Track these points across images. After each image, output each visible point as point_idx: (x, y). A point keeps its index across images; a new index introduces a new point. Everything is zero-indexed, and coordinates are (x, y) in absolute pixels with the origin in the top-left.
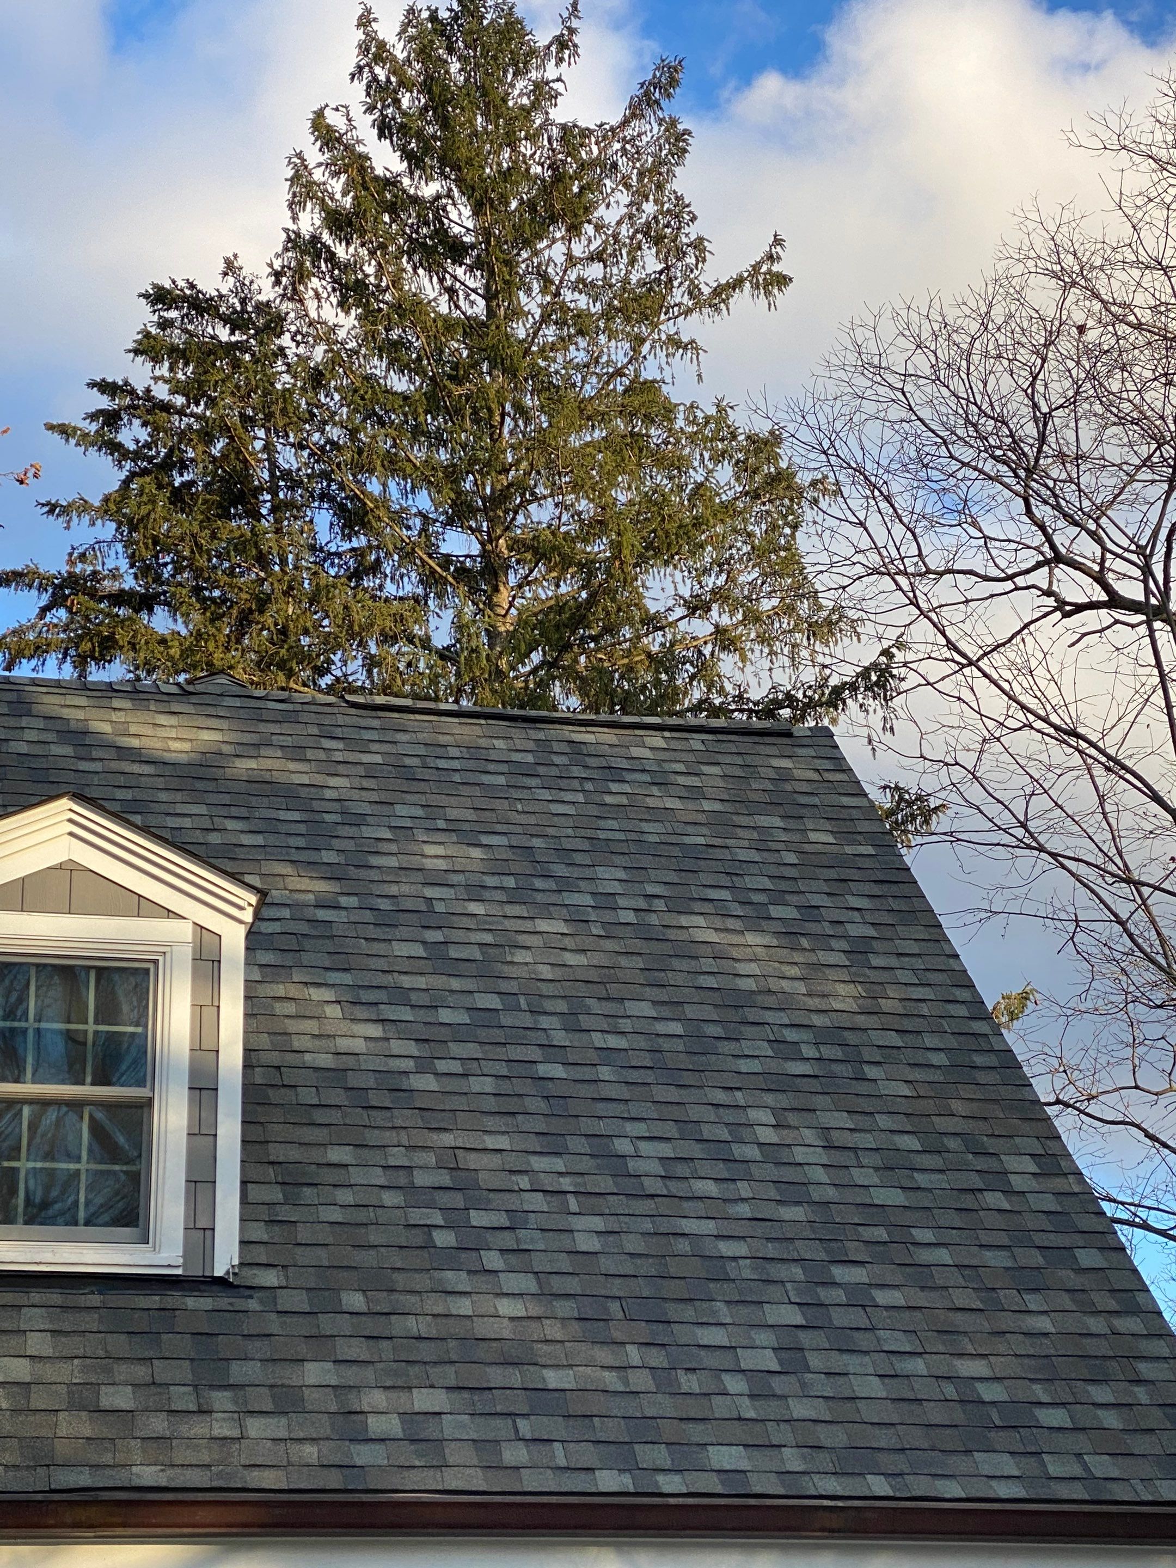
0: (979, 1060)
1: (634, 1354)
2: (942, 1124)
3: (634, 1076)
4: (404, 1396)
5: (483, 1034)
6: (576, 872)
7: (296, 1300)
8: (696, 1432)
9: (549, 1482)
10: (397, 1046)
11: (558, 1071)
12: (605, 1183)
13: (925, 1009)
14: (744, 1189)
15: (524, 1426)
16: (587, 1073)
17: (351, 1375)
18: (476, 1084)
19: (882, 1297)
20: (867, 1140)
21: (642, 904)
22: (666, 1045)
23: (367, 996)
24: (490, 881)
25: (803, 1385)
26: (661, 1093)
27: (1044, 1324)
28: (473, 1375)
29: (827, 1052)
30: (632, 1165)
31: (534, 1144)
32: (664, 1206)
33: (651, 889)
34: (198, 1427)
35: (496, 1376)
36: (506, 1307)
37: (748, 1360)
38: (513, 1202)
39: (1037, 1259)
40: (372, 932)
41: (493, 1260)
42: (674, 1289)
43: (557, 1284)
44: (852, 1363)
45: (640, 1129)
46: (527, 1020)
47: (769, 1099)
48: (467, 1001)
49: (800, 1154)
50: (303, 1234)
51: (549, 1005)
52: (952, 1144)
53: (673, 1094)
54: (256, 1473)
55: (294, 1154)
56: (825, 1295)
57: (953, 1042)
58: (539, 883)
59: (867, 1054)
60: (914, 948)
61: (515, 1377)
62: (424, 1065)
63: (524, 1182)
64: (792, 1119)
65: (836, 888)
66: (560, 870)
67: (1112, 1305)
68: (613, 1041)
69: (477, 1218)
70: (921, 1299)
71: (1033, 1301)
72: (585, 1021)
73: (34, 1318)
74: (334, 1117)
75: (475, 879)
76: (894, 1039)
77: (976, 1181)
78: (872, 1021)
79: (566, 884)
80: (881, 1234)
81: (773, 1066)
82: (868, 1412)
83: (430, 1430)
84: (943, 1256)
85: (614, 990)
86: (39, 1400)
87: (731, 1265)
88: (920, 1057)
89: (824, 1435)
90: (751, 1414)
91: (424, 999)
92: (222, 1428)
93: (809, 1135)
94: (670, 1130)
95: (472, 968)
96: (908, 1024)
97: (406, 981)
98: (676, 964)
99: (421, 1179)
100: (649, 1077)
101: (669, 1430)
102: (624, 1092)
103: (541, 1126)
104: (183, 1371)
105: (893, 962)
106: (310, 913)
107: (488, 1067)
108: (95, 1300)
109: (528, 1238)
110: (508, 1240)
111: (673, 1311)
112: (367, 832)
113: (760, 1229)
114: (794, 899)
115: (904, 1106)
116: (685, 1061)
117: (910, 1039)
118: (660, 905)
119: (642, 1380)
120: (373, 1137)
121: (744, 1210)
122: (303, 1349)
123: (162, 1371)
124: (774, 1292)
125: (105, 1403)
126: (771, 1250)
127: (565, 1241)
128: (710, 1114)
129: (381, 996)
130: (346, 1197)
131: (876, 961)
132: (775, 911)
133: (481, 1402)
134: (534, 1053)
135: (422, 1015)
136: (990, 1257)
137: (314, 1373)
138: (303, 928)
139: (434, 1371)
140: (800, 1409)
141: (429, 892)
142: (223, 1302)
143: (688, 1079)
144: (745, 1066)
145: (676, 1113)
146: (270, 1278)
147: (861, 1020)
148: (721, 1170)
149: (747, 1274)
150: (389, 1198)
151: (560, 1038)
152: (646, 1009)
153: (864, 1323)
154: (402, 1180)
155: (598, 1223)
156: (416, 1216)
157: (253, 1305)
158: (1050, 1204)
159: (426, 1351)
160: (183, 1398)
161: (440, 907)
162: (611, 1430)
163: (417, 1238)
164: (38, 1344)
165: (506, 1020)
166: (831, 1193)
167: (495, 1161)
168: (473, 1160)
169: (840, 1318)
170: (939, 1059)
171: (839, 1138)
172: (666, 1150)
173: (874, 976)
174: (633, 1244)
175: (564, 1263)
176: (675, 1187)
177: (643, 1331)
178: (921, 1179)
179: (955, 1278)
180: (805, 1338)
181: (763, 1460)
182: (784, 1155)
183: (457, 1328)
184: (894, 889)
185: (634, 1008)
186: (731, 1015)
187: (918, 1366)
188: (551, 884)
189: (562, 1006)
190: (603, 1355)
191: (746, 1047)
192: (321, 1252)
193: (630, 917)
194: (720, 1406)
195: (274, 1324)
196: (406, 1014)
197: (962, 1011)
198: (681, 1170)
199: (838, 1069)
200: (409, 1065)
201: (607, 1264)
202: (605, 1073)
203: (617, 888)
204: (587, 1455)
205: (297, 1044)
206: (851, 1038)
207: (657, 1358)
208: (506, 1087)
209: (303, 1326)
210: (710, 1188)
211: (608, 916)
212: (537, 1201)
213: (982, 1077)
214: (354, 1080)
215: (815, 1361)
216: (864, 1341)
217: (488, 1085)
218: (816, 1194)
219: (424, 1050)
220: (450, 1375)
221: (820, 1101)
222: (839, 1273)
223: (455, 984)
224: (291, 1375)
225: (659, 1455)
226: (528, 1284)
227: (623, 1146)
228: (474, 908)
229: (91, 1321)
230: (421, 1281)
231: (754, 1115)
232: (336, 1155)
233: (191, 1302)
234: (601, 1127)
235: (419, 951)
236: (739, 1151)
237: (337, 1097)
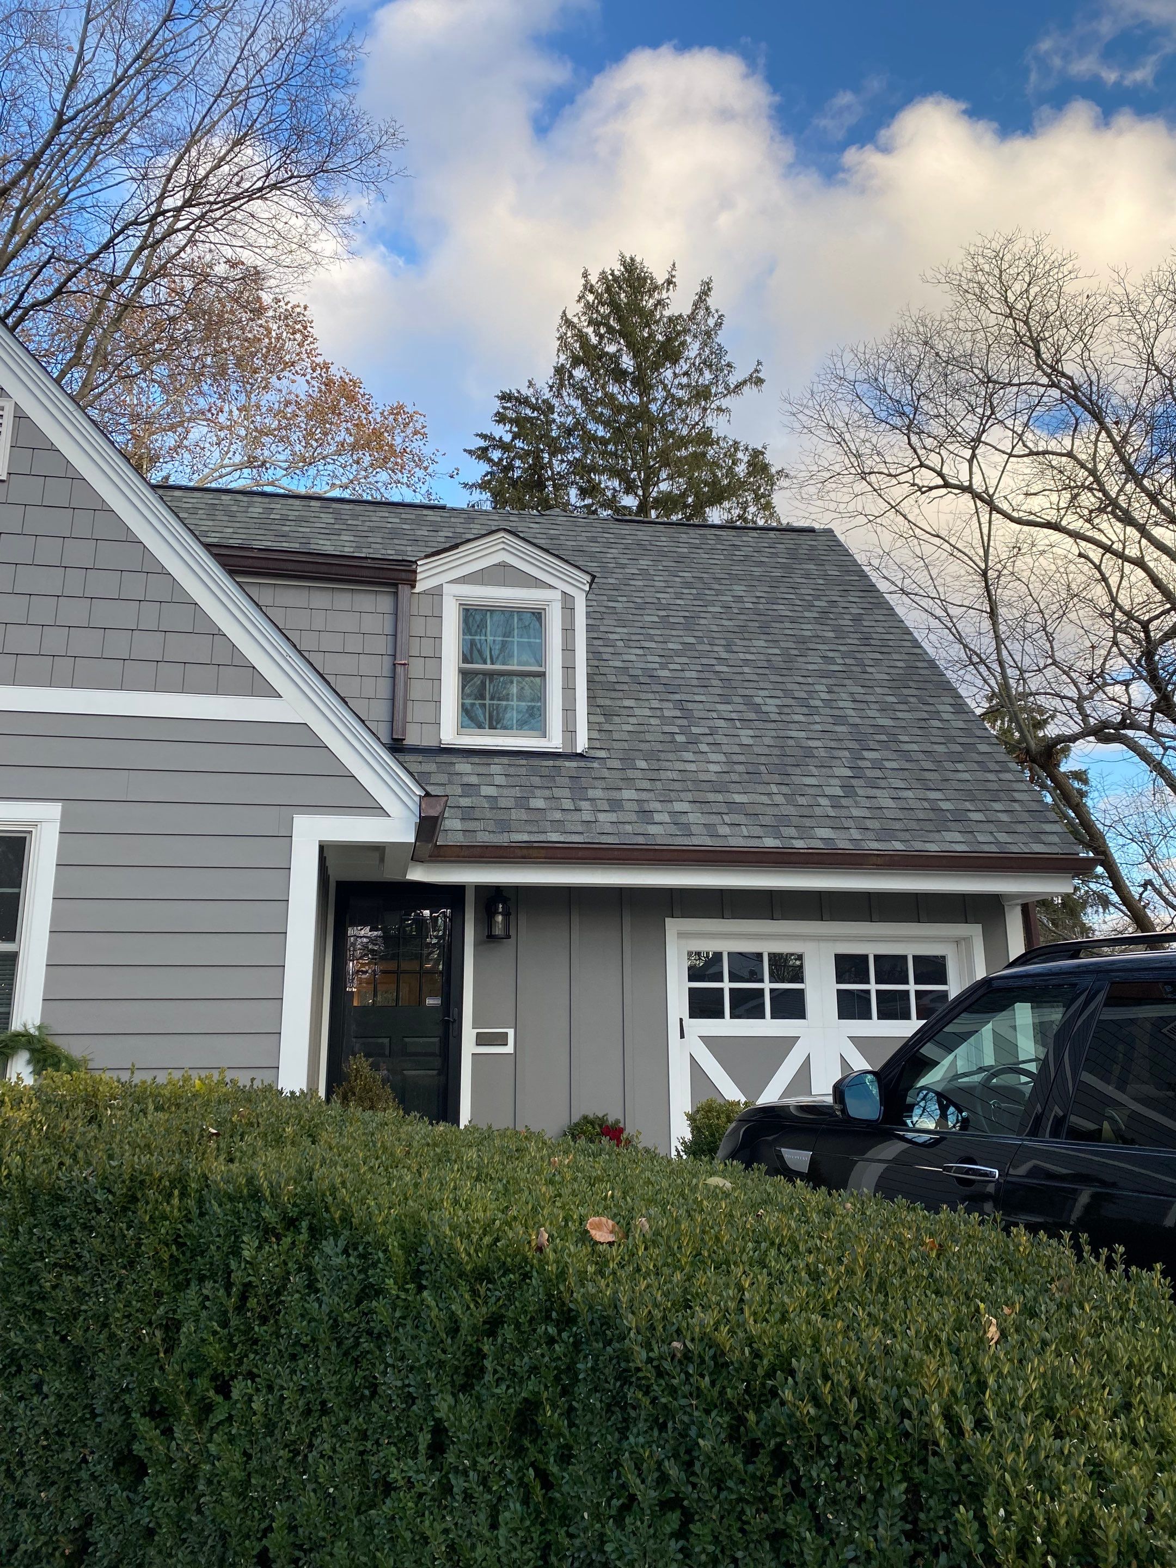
0: (919, 664)
1: (774, 789)
2: (906, 692)
3: (760, 671)
4: (669, 805)
5: (689, 654)
6: (723, 587)
7: (616, 764)
8: (808, 822)
9: (740, 842)
10: (650, 658)
11: (725, 669)
12: (753, 716)
13: (891, 643)
14: (817, 719)
15: (727, 818)
16: (739, 670)
17: (644, 796)
18: (688, 674)
19: (888, 764)
20: (872, 698)
21: (755, 600)
22: (773, 658)
23: (634, 638)
24: (685, 591)
25: (856, 802)
26: (773, 678)
27: (966, 776)
28: (700, 796)
29: (848, 661)
30: (764, 708)
31: (717, 699)
32: (780, 725)
33: (759, 594)
34: (576, 816)
35: (711, 797)
36: (714, 768)
37: (828, 791)
38: (711, 723)
39: (959, 748)
40: (634, 611)
41: (704, 748)
42: (789, 760)
43: (735, 758)
44: (878, 793)
45: (766, 693)
46: (708, 648)
47: (824, 681)
48: (681, 640)
49: (841, 704)
50: (616, 736)
51: (717, 642)
52: (912, 699)
53: (779, 679)
54: (604, 837)
55: (608, 702)
56: (861, 763)
57: (906, 657)
58: (707, 592)
59: (867, 662)
60: (882, 618)
61: (720, 797)
62: (663, 666)
63: (715, 715)
64: (835, 689)
65: (843, 594)
66: (717, 587)
67: (998, 768)
68: (749, 657)
69: (695, 730)
70: (907, 765)
71: (960, 766)
72: (735, 649)
73: (495, 769)
74: (625, 687)
75: (678, 590)
76: (879, 656)
77: (926, 716)
78: (868, 648)
79: (719, 593)
80: (884, 738)
81: (824, 667)
82: (888, 813)
83: (683, 819)
84: (915, 747)
85: (746, 636)
86: (503, 803)
87: (815, 751)
88: (892, 663)
89: (869, 823)
90: (833, 814)
91: (660, 639)
92: (587, 816)
93: (844, 696)
94: (780, 694)
95: (681, 627)
96: (884, 650)
97: (652, 632)
98: (774, 625)
99: (667, 713)
100: (767, 671)
101: (795, 821)
102: (755, 678)
103: (720, 691)
104: (567, 793)
105: (874, 624)
106: (606, 603)
107: (692, 667)
108: (524, 762)
109: (719, 739)
110: (710, 739)
111: (790, 770)
112: (627, 571)
113: (826, 735)
114: (825, 598)
115: (886, 684)
116: (783, 665)
117: (886, 656)
118: (763, 600)
119: (779, 799)
120: (643, 696)
121: (818, 727)
122: (621, 784)
123: (557, 793)
124: (838, 762)
125: (532, 805)
126: (833, 744)
127: (737, 740)
128: (796, 687)
129: (641, 637)
130: (633, 720)
131: (865, 624)
132: (816, 603)
133: (706, 808)
134: (714, 662)
135: (660, 645)
136: (936, 747)
137: (627, 794)
138: (603, 610)
139: (682, 795)
140: (855, 812)
141: (659, 595)
142: (582, 764)
143: (784, 672)
144: (811, 667)
145: (781, 686)
146: (602, 754)
147: (862, 648)
148: (805, 710)
149: (823, 754)
150: (653, 721)
151: (724, 655)
152: (762, 643)
153: (881, 775)
154: (658, 713)
155: (751, 733)
156: (667, 729)
157: (595, 765)
158: (961, 725)
159: (677, 786)
160: (567, 804)
161: (664, 601)
162: (767, 820)
163: (668, 738)
164: (500, 780)
165: (699, 647)
166: (858, 721)
167: (701, 706)
168: (690, 706)
169: (869, 773)
170: (899, 664)
171: (858, 697)
172: (778, 702)
173: (866, 630)
174: (768, 741)
175: (737, 749)
176: (784, 717)
177: (777, 778)
178: (900, 715)
179: (922, 756)
180: (854, 782)
181: (842, 834)
182: (834, 704)
183: (691, 776)
184: (870, 594)
185: (756, 643)
186: (801, 646)
187: (909, 794)
188: (713, 592)
189: (723, 642)
190: (761, 788)
191: (810, 659)
192: (625, 744)
193: (751, 606)
194: (818, 811)
195: (606, 773)
196: (653, 645)
197: (909, 644)
198: (786, 710)
199: (854, 668)
200: (657, 666)
201: (757, 750)
202: (746, 670)
203: (743, 594)
204: (758, 831)
205: (605, 657)
206: (859, 655)
207: (785, 789)
208: (702, 675)
209: (618, 774)
210: (802, 718)
211: (740, 605)
212: (722, 723)
213: (921, 672)
214: (632, 672)
215: (860, 792)
216: (883, 783)
217: (694, 674)
218: (851, 721)
219: (663, 660)
220: (690, 796)
221: (847, 682)
222: (866, 754)
223: (674, 633)
224: (615, 795)
225: (792, 832)
226: (722, 758)
227: (758, 700)
228: (679, 602)
229: (523, 771)
230: (671, 756)
231: (818, 688)
232: (627, 703)
233: (567, 764)
234: (747, 692)
235: (656, 619)
236: (812, 703)
237: (625, 679)
